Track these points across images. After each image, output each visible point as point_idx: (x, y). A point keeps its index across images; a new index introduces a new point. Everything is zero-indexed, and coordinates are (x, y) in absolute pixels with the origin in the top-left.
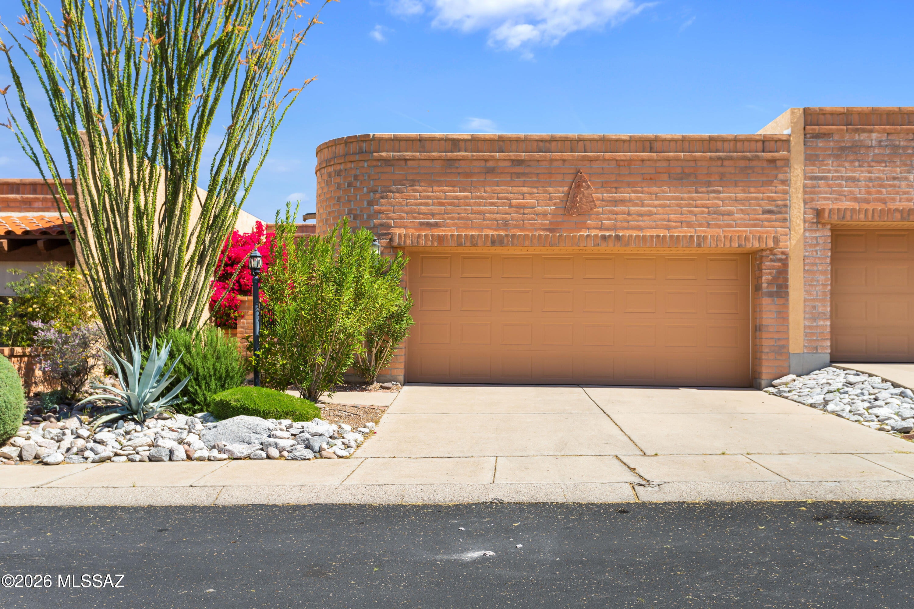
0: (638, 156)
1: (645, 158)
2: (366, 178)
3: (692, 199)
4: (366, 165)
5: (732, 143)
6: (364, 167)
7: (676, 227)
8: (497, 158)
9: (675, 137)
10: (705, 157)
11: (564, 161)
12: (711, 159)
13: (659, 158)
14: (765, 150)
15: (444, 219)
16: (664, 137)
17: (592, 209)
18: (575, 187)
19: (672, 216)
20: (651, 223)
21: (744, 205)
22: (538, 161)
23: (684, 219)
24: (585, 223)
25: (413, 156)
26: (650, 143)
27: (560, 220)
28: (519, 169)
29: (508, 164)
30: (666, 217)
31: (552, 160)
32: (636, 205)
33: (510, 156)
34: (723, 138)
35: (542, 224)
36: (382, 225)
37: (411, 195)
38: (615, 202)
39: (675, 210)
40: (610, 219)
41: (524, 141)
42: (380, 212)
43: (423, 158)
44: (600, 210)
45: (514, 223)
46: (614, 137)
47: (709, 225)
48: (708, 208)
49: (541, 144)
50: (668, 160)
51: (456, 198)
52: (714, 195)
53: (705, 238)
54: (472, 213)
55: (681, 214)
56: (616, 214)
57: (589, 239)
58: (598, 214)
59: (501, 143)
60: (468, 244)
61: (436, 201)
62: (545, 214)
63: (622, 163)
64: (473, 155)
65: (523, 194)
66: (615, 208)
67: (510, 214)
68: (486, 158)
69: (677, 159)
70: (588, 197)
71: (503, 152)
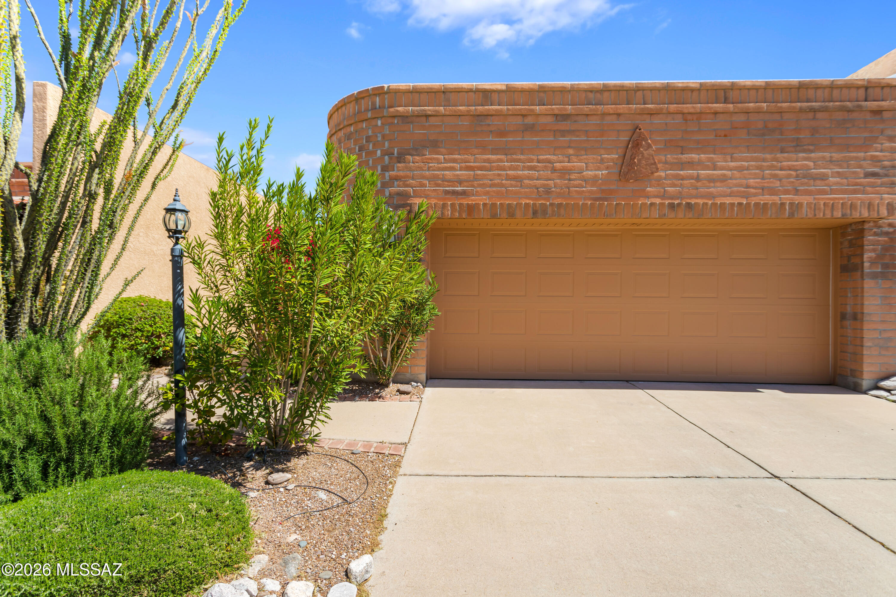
0: (710, 108)
1: (719, 110)
2: (380, 139)
3: (777, 160)
4: (379, 123)
5: (827, 91)
6: (377, 125)
7: (755, 195)
8: (538, 112)
9: (757, 84)
10: (794, 108)
11: (619, 115)
12: (801, 110)
13: (736, 110)
14: (869, 99)
15: (473, 186)
16: (743, 84)
17: (652, 173)
18: (633, 147)
19: (752, 181)
20: (725, 189)
21: (841, 167)
22: (587, 115)
23: (766, 185)
24: (644, 190)
25: (436, 111)
26: (725, 93)
27: (613, 187)
28: (564, 126)
29: (550, 119)
30: (744, 182)
31: (604, 115)
32: (707, 168)
33: (553, 109)
34: (817, 84)
35: (591, 192)
36: (399, 194)
37: (434, 158)
38: (682, 165)
39: (755, 174)
40: (674, 185)
41: (569, 91)
42: (397, 178)
43: (448, 113)
44: (663, 174)
45: (558, 190)
46: (680, 85)
47: (797, 192)
48: (796, 170)
49: (591, 95)
50: (747, 112)
51: (488, 161)
52: (804, 155)
53: (800, 205)
54: (507, 179)
55: (763, 178)
56: (682, 179)
57: (653, 208)
58: (660, 178)
59: (542, 94)
60: (505, 215)
61: (463, 165)
62: (595, 180)
63: (689, 117)
64: (508, 109)
65: (569, 157)
66: (681, 172)
67: (553, 180)
68: (524, 112)
69: (758, 111)
70: (649, 159)
71: (544, 105)
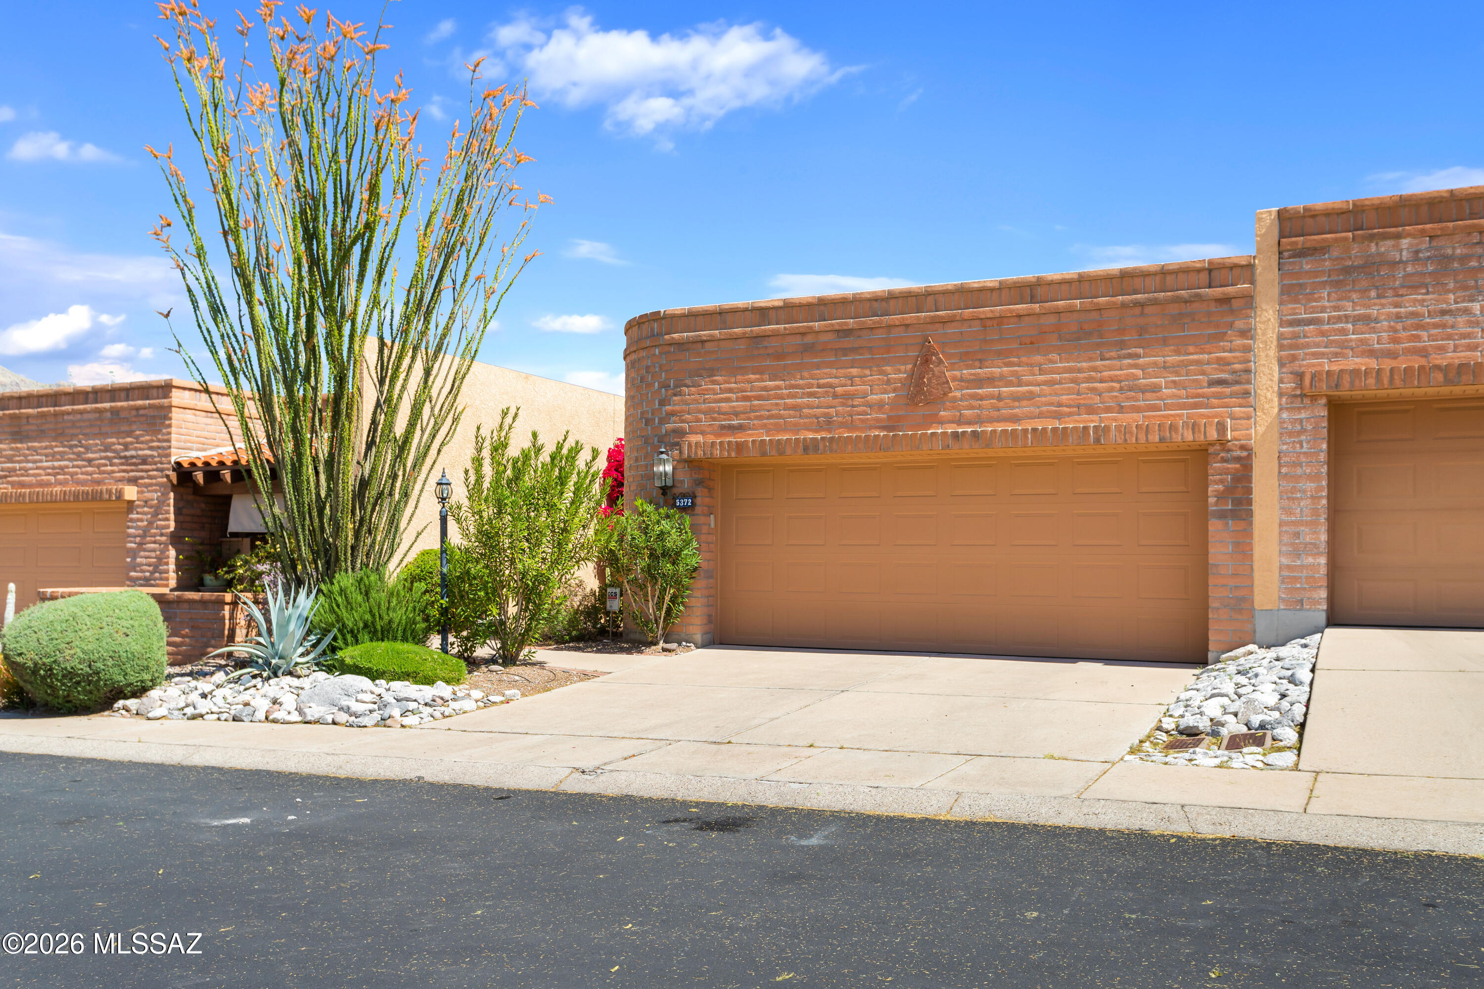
0: (1011, 311)
1: (1022, 313)
2: (657, 369)
3: (1094, 369)
4: (657, 351)
5: (1158, 278)
6: (654, 355)
7: (1070, 414)
8: (817, 329)
9: (1067, 277)
10: (1114, 303)
11: (907, 326)
12: (1124, 305)
13: (1043, 311)
14: (1213, 284)
15: (749, 419)
16: (1050, 278)
17: (945, 394)
18: (921, 364)
19: (1065, 397)
20: (1032, 409)
21: (1178, 374)
22: (871, 329)
23: (1082, 402)
24: (937, 415)
25: (711, 335)
26: (1031, 290)
27: (901, 413)
28: (847, 342)
29: (830, 337)
30: (1055, 399)
31: (890, 327)
32: (1010, 384)
33: (832, 325)
34: (1142, 272)
35: (878, 420)
36: (675, 431)
37: (710, 389)
38: (979, 382)
39: (1069, 388)
40: (972, 408)
41: (852, 302)
42: (673, 414)
43: (723, 337)
44: (958, 394)
45: (840, 419)
46: (976, 285)
47: (1121, 409)
48: (1120, 382)
49: (876, 305)
50: (1058, 312)
51: (765, 389)
52: (1130, 361)
53: (1107, 429)
54: (785, 410)
55: (1078, 394)
56: (981, 400)
57: (934, 439)
58: (955, 399)
59: (822, 308)
60: (774, 453)
61: (740, 395)
62: (880, 405)
63: (989, 323)
64: (785, 328)
65: (851, 378)
66: (980, 391)
67: (835, 407)
68: (803, 331)
69: (1071, 310)
70: (940, 377)
71: (825, 320)
